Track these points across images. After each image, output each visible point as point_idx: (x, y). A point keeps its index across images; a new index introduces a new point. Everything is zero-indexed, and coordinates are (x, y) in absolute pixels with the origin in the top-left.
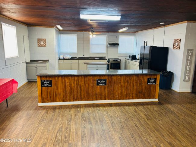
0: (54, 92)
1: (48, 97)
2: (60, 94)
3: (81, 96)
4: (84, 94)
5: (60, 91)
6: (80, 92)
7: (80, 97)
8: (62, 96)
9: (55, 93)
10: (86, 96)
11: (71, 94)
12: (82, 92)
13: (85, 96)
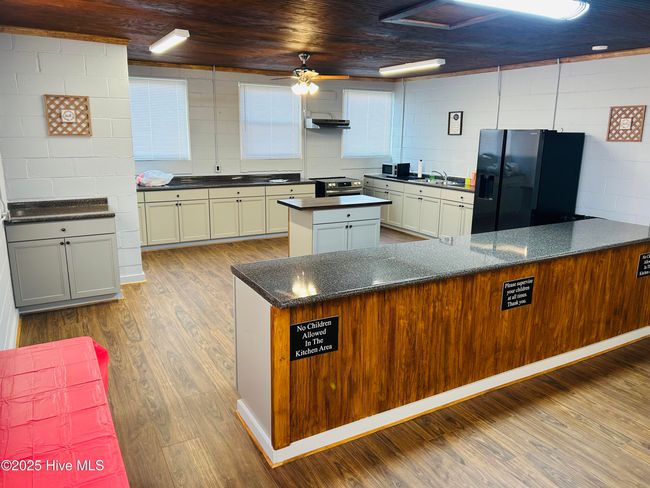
0: (346, 376)
1: (315, 407)
2: (367, 381)
3: (445, 369)
4: (456, 356)
5: (368, 364)
6: (443, 353)
7: (443, 376)
8: (375, 389)
9: (350, 378)
10: (464, 363)
11: (412, 368)
12: (452, 349)
13: (461, 367)
